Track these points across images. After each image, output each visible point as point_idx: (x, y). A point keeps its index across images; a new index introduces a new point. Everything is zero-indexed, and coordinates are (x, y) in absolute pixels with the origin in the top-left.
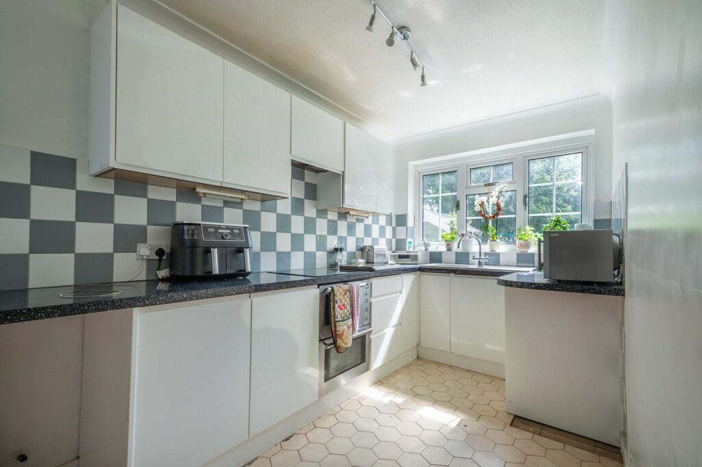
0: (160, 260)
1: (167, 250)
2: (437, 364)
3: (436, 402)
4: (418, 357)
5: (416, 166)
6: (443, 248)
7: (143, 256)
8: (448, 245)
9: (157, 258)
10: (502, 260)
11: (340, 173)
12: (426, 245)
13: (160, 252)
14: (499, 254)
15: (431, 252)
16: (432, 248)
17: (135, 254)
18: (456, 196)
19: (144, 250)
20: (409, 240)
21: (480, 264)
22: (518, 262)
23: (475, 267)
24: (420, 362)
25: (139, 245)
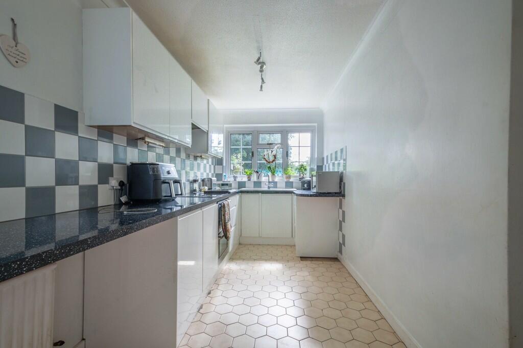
0: (121, 190)
1: (125, 182)
2: (253, 245)
3: (267, 260)
4: (240, 244)
5: (226, 128)
6: (245, 179)
7: (113, 187)
8: (248, 177)
9: (119, 188)
10: (278, 185)
11: (206, 131)
12: (235, 178)
13: (121, 184)
14: (276, 182)
15: (239, 182)
16: (239, 179)
17: (107, 185)
18: (251, 149)
19: (114, 183)
20: (224, 174)
21: (269, 187)
22: (286, 186)
23: (266, 189)
24: (241, 246)
25: (110, 178)
